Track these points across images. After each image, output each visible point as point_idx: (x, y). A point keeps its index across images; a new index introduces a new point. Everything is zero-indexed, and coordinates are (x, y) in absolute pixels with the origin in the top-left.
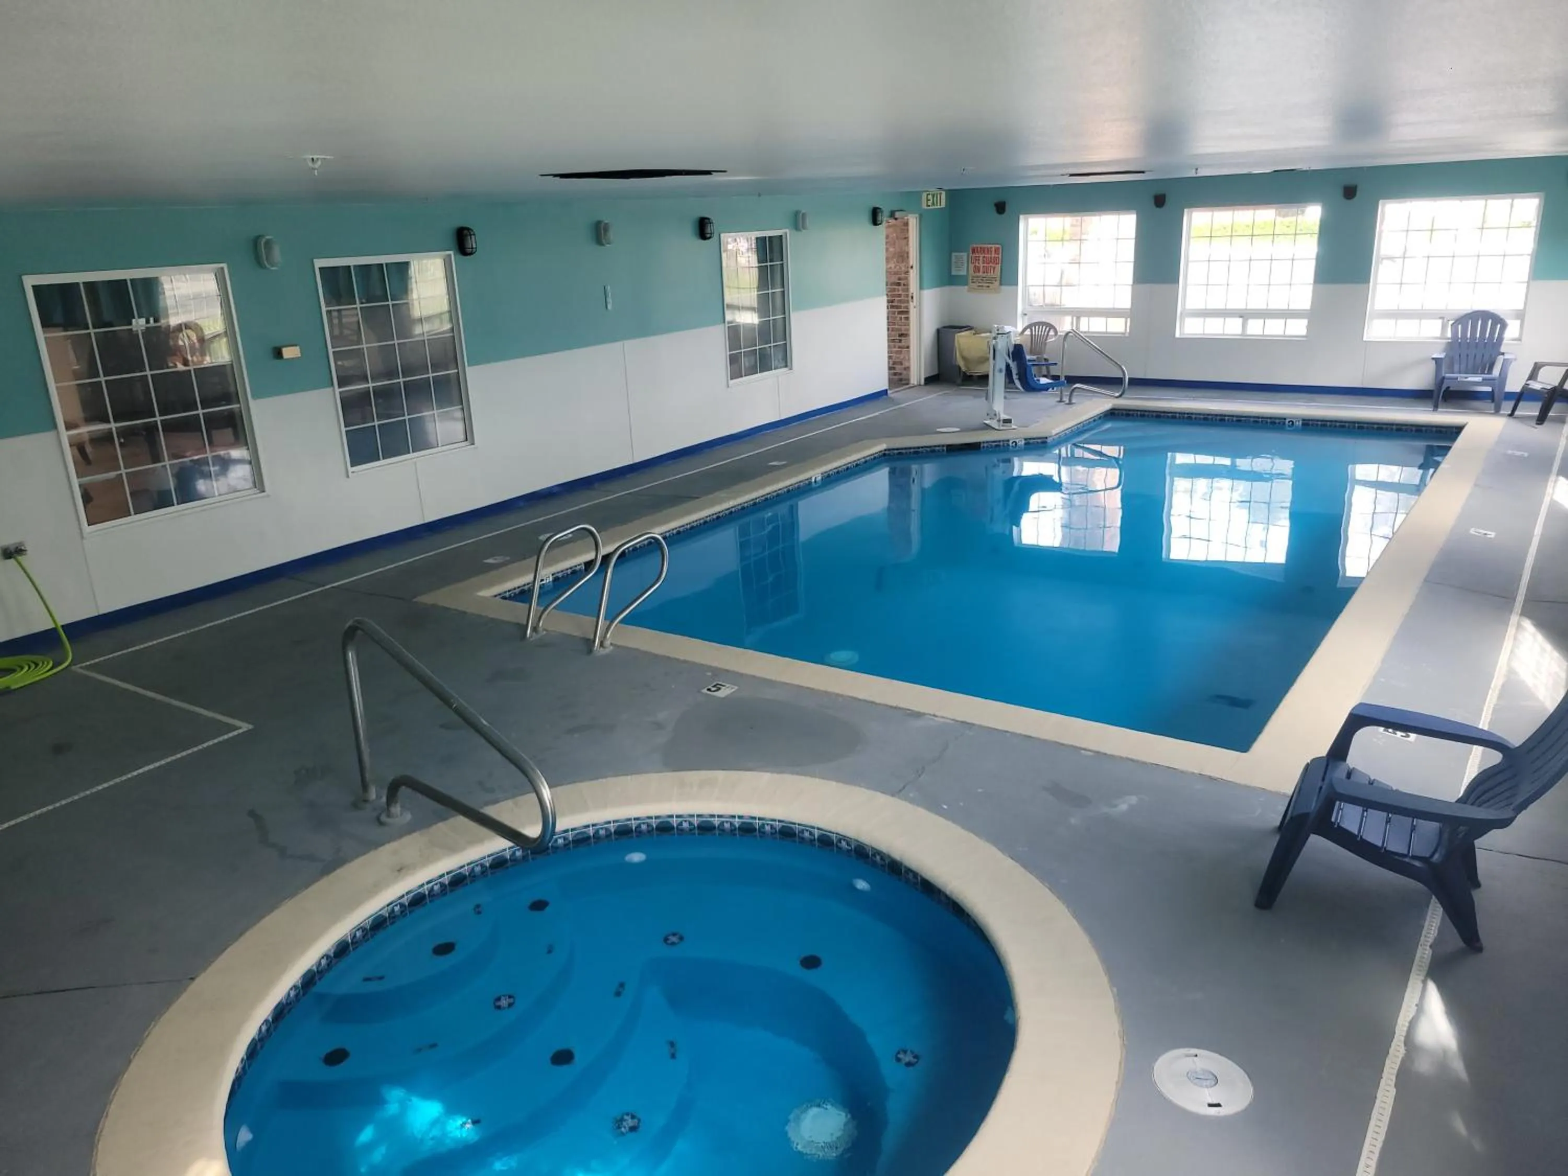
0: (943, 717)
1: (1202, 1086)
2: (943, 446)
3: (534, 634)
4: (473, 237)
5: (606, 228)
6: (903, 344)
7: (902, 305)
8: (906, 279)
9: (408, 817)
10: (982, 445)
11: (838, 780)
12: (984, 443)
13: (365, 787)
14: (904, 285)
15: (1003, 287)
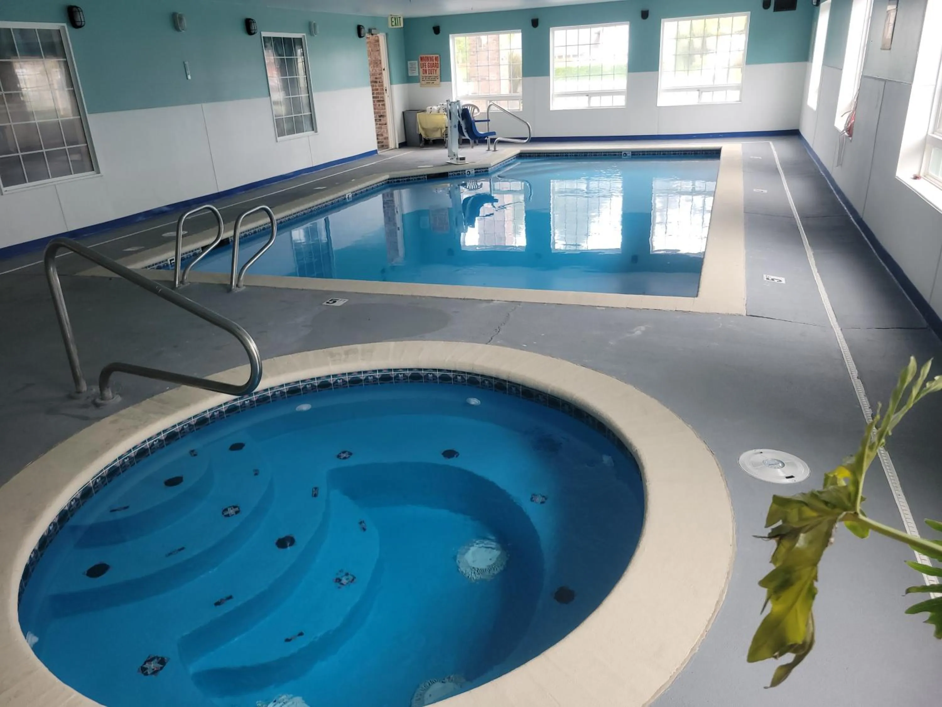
0: (498, 301)
1: (775, 468)
2: (425, 175)
3: (181, 285)
4: (81, 13)
5: (181, 19)
6: (382, 122)
7: (380, 96)
8: (381, 78)
9: (119, 399)
10: (449, 174)
11: (445, 340)
12: (450, 172)
13: (77, 381)
14: (379, 82)
15: (442, 83)
